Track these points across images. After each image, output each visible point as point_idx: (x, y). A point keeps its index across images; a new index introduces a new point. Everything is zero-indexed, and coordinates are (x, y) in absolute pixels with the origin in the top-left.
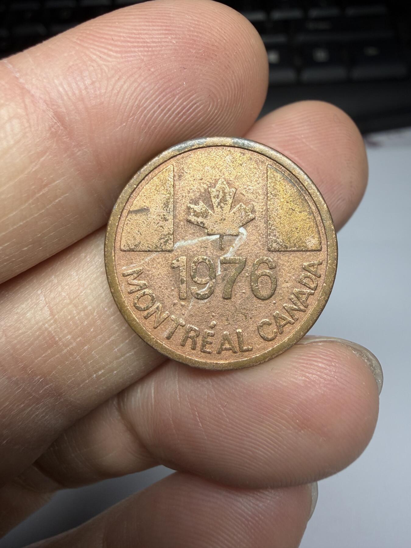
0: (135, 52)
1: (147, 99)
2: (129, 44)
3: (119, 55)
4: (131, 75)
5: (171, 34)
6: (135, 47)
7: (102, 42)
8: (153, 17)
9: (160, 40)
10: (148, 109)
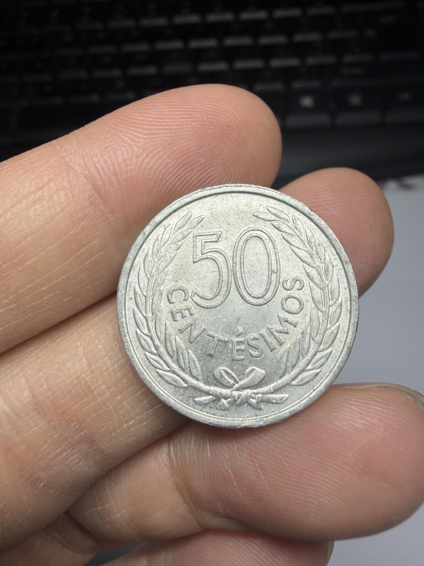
0: (160, 134)
1: (169, 174)
2: (155, 127)
3: (146, 137)
4: (157, 154)
5: (191, 118)
6: (160, 129)
7: (132, 126)
8: (176, 104)
9: (181, 123)
10: (170, 181)
